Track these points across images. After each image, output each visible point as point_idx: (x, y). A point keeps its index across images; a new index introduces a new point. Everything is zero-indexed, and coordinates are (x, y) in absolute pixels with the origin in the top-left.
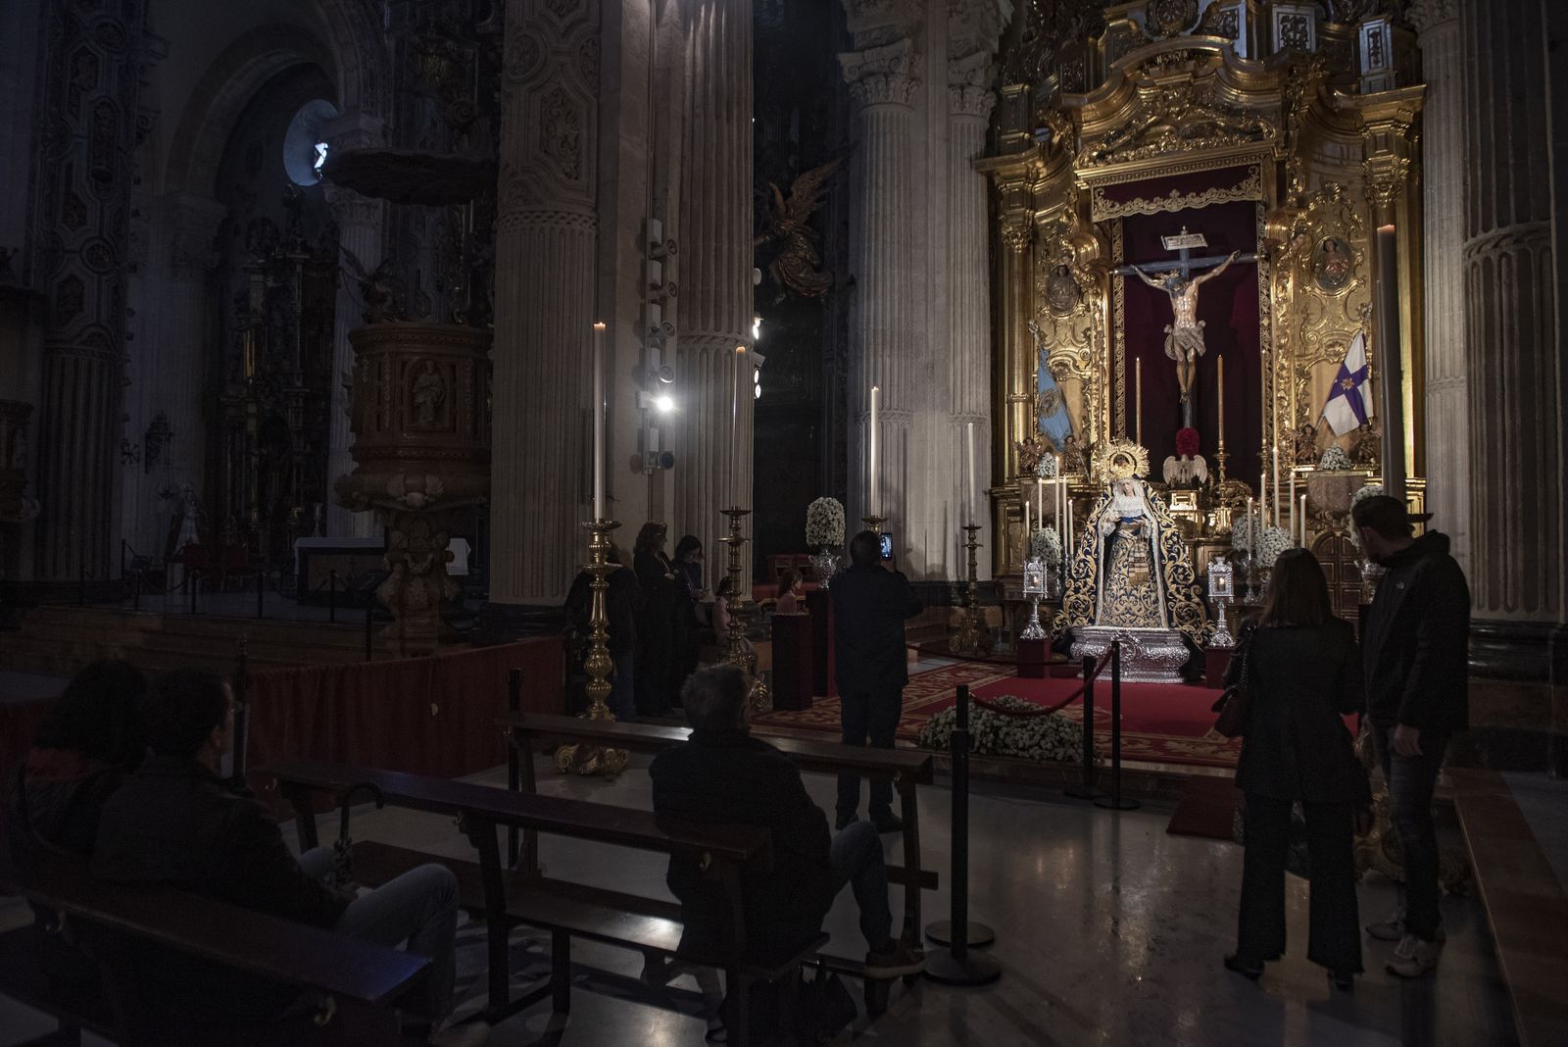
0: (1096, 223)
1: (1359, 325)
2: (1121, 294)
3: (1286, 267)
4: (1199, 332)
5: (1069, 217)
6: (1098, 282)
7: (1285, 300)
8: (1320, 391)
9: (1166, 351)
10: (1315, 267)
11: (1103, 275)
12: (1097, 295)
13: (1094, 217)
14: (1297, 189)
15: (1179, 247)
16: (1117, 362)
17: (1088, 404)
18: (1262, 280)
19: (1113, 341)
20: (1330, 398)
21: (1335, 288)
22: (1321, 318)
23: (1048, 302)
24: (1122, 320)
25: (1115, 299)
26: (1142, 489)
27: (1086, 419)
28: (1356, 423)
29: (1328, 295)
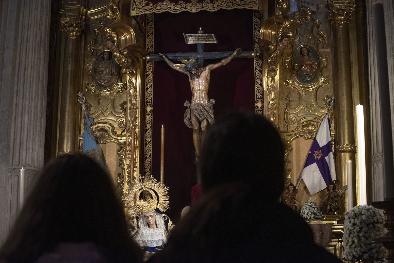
0: (134, 17)
1: (325, 111)
2: (151, 76)
3: (274, 63)
4: (210, 108)
5: (114, 12)
6: (133, 65)
7: (273, 88)
8: (298, 160)
9: (185, 121)
10: (294, 66)
11: (138, 60)
12: (132, 74)
13: (132, 12)
14: (282, 6)
15: (197, 43)
16: (147, 130)
17: (123, 163)
18: (257, 72)
19: (144, 113)
20: (306, 165)
21: (308, 83)
22: (299, 105)
23: (94, 80)
24: (152, 96)
25: (147, 80)
26: (163, 222)
27: (121, 176)
28: (324, 185)
29: (304, 87)
